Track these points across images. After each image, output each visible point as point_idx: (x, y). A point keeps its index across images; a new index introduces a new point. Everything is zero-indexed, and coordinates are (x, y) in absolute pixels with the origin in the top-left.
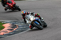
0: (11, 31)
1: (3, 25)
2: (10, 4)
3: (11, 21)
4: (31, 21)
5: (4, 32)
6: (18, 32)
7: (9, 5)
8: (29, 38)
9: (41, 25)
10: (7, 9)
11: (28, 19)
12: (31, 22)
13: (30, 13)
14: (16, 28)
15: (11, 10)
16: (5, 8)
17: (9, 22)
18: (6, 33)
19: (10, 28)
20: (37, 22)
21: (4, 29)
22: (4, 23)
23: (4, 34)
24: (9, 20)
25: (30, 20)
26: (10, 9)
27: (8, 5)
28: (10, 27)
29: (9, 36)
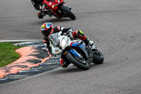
0: (34, 65)
1: (17, 51)
2: (50, 4)
3: (35, 41)
4: (61, 48)
5: (19, 66)
6: (51, 67)
7: (49, 6)
8: (76, 81)
9: (85, 57)
10: (43, 14)
11: (56, 44)
12: (60, 51)
13: (62, 29)
14: (48, 58)
15: (53, 17)
16: (39, 12)
17: (31, 44)
18: (24, 69)
19: (32, 57)
20: (75, 51)
21: (18, 61)
22: (19, 47)
23: (18, 73)
24: (31, 39)
25: (58, 46)
26: (51, 15)
27: (46, 6)
28: (33, 55)
29: (32, 77)
